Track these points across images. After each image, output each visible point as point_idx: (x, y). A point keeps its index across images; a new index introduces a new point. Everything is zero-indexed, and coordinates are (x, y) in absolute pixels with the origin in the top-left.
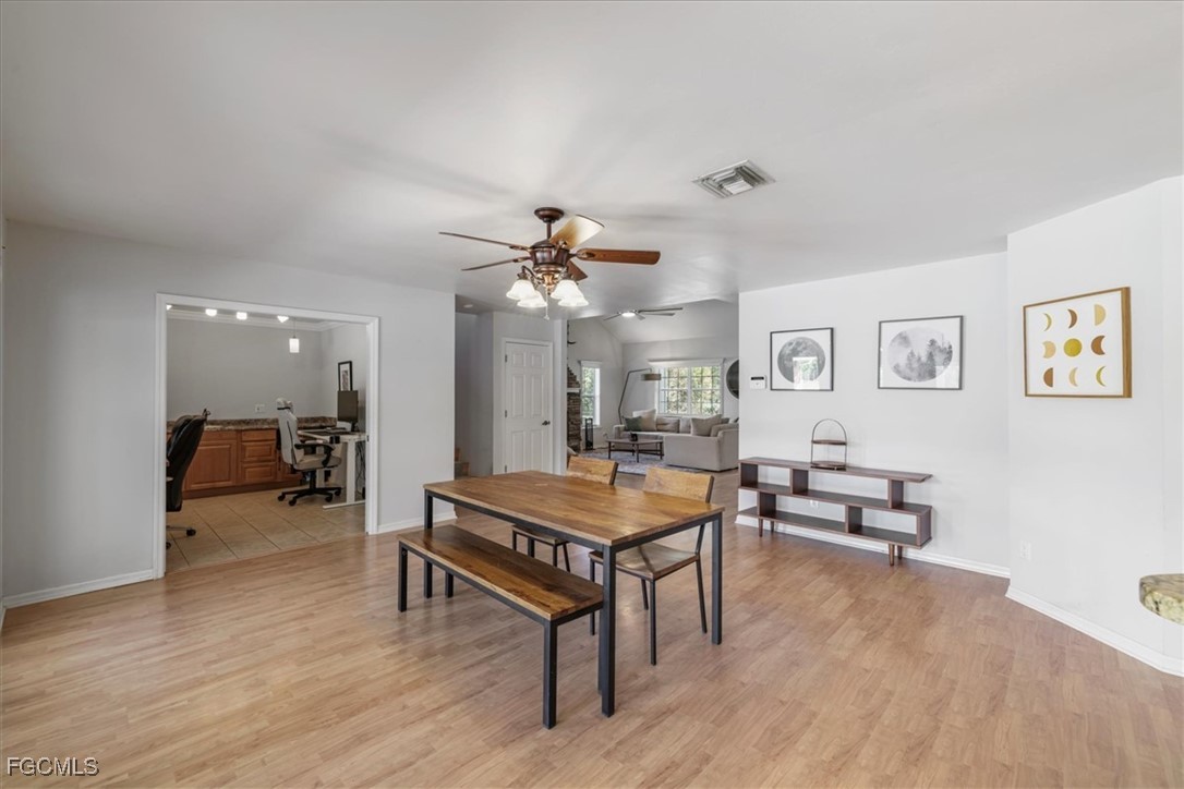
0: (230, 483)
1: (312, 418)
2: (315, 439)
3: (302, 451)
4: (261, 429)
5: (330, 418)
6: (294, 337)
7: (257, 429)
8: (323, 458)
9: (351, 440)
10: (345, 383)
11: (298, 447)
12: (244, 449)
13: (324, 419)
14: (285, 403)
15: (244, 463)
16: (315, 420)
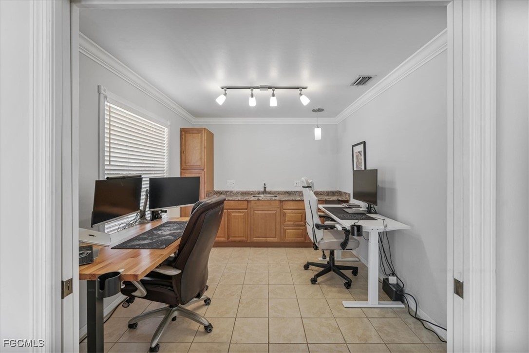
0: (275, 240)
1: (331, 192)
2: (333, 220)
3: (322, 231)
4: (296, 201)
5: (345, 193)
6: (318, 127)
7: (293, 201)
8: (342, 240)
9: (373, 227)
10: (359, 163)
11: (318, 227)
12: (284, 214)
13: (340, 193)
14: (307, 182)
15: (284, 225)
16: (333, 193)
